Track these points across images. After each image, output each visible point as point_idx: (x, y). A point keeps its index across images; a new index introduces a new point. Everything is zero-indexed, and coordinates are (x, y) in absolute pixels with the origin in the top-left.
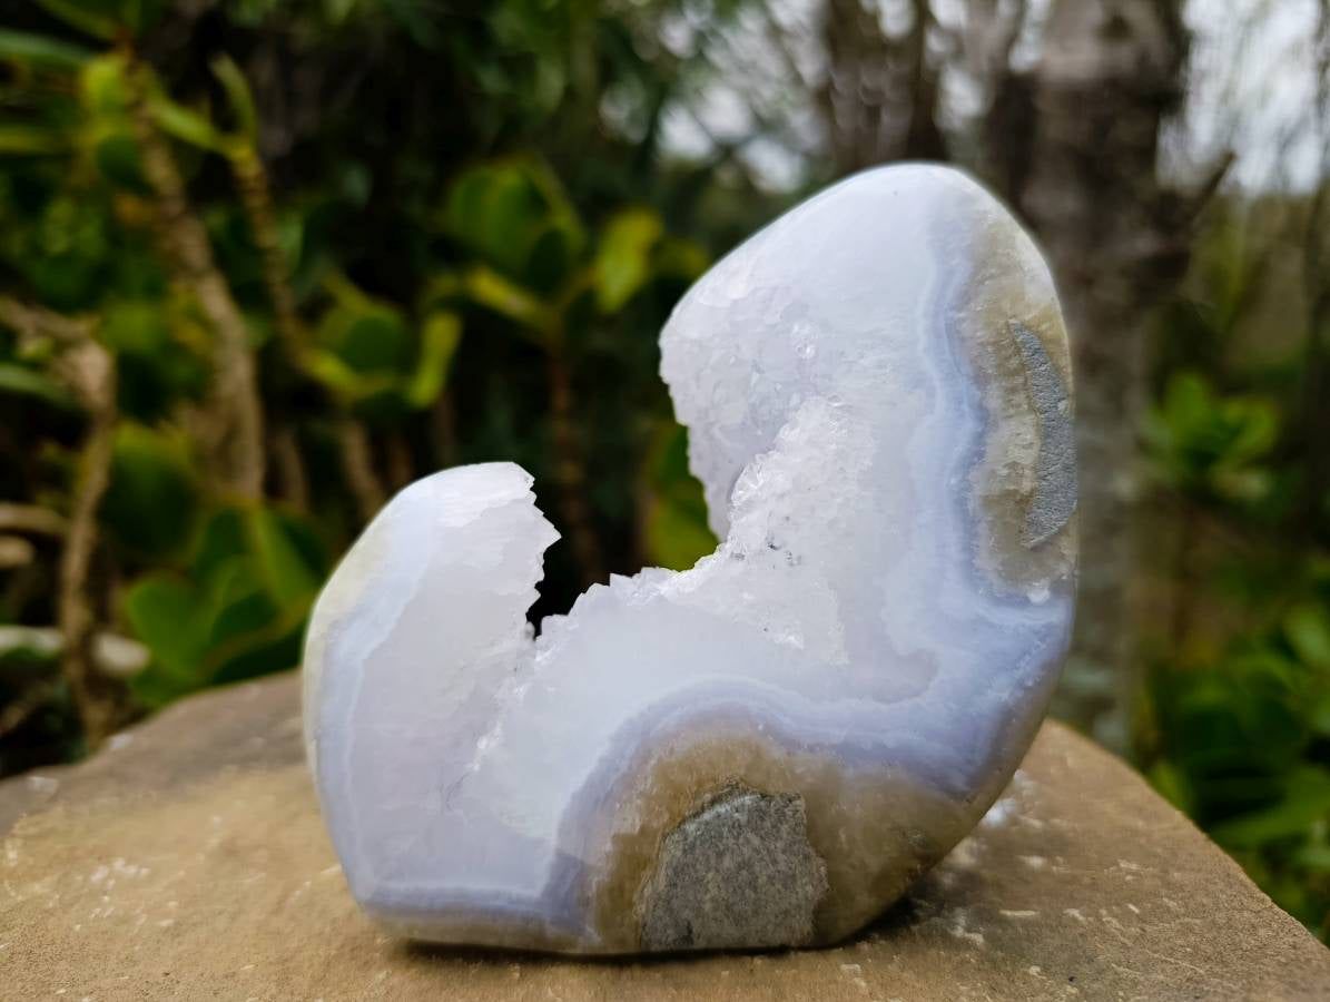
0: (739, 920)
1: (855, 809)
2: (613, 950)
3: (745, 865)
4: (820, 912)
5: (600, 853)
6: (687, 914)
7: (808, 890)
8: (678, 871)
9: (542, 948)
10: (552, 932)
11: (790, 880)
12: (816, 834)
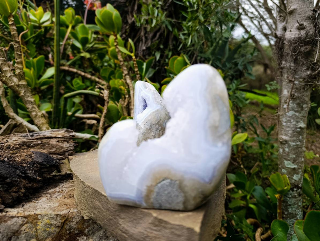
0: (170, 204)
1: (188, 184)
2: (148, 208)
3: (169, 193)
4: (184, 203)
5: (144, 189)
6: (160, 202)
7: (181, 199)
8: (158, 193)
9: (136, 206)
10: (138, 203)
11: (177, 196)
12: (181, 187)
